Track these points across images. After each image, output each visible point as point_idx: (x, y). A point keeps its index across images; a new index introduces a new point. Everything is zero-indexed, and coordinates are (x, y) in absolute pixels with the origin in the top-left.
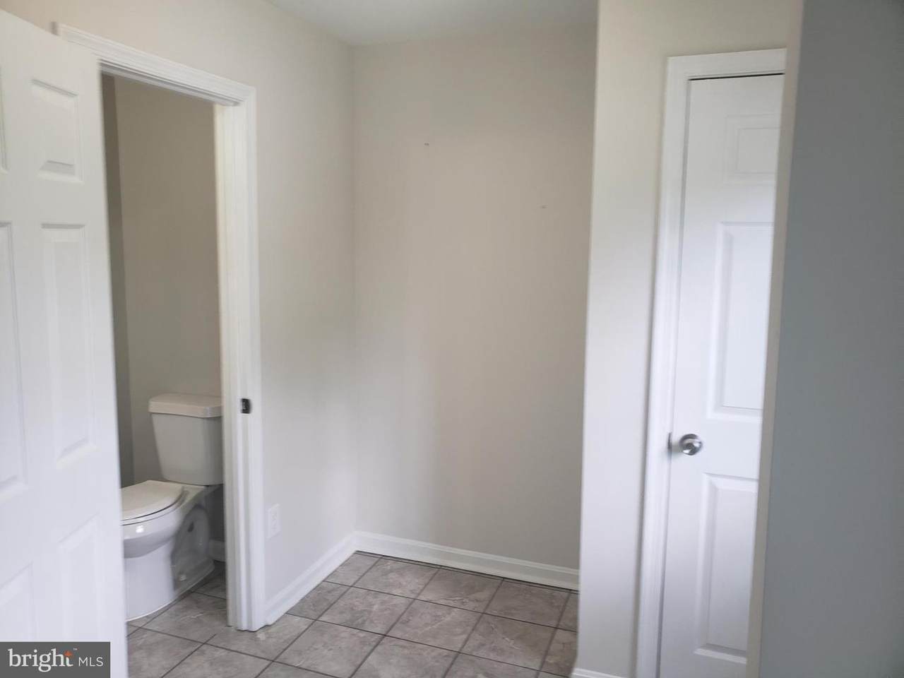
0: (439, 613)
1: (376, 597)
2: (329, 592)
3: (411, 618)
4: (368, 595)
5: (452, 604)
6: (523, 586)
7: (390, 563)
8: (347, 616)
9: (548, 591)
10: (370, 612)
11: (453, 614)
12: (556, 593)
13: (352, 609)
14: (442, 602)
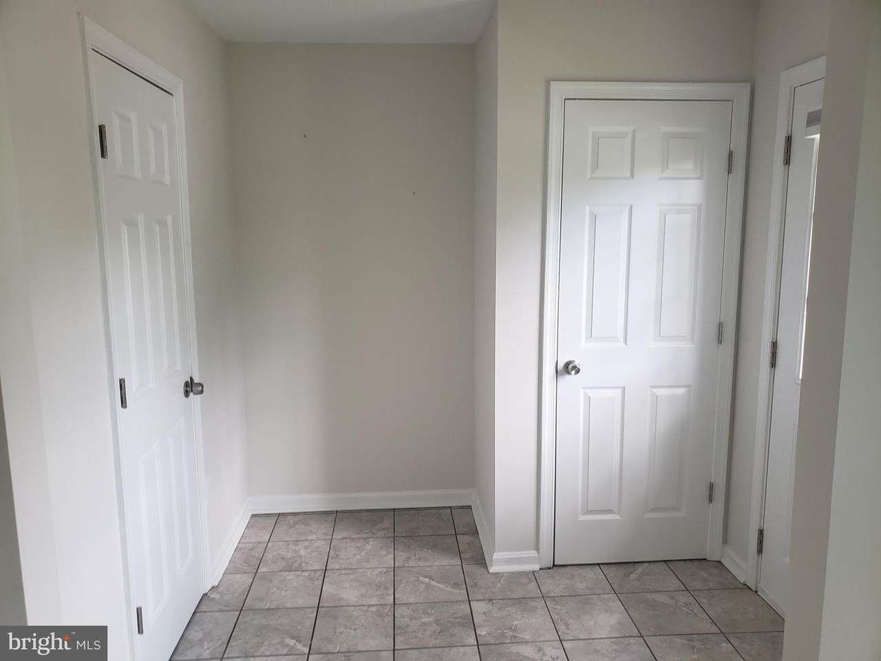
0: (360, 545)
1: (298, 545)
2: (252, 550)
3: (338, 553)
4: (288, 544)
5: (365, 536)
6: (413, 512)
7: (289, 518)
8: (283, 564)
9: (435, 511)
10: (300, 557)
11: (371, 543)
12: (441, 511)
13: (283, 558)
14: (355, 536)
